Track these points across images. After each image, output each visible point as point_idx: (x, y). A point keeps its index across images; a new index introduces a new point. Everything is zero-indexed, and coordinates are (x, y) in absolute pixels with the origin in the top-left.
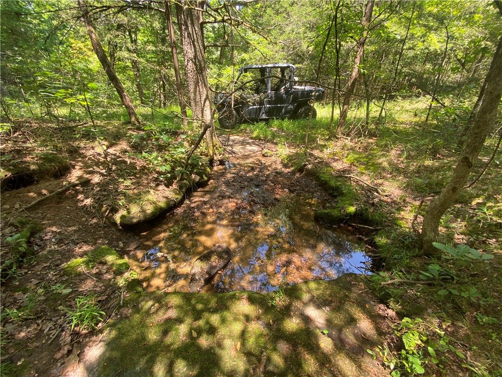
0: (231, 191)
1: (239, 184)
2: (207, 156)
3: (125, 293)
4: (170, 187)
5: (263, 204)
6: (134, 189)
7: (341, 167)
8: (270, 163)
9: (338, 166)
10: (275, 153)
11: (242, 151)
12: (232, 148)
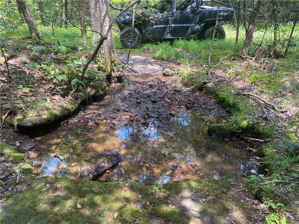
0: (127, 106)
1: (135, 100)
2: (105, 71)
4: (66, 97)
5: (157, 118)
6: (32, 96)
7: (242, 86)
8: (170, 82)
9: (239, 85)
10: (177, 72)
11: (143, 70)
12: (132, 67)
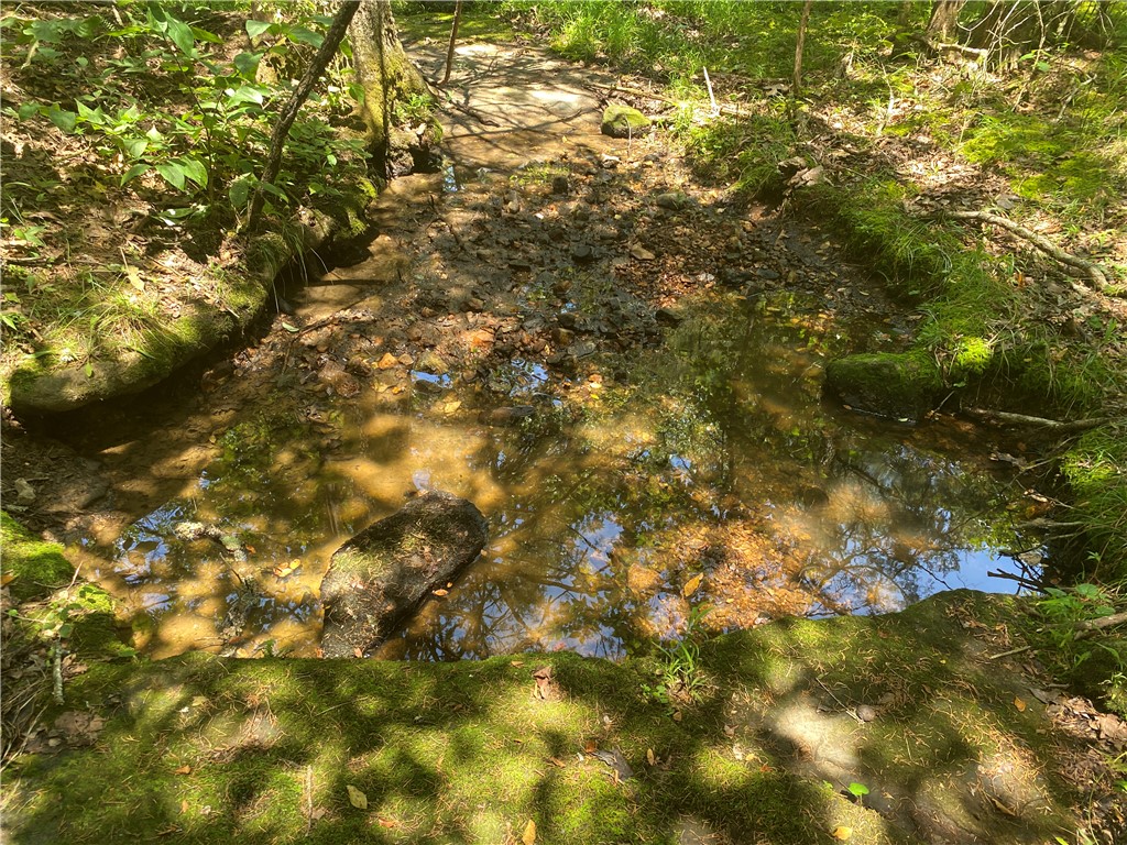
0: (471, 283)
1: (505, 253)
2: (361, 127)
3: (67, 662)
4: (211, 260)
5: (609, 336)
6: (58, 262)
7: (943, 179)
8: (636, 165)
9: (930, 173)
10: (660, 119)
11: (514, 110)
12: (468, 98)
